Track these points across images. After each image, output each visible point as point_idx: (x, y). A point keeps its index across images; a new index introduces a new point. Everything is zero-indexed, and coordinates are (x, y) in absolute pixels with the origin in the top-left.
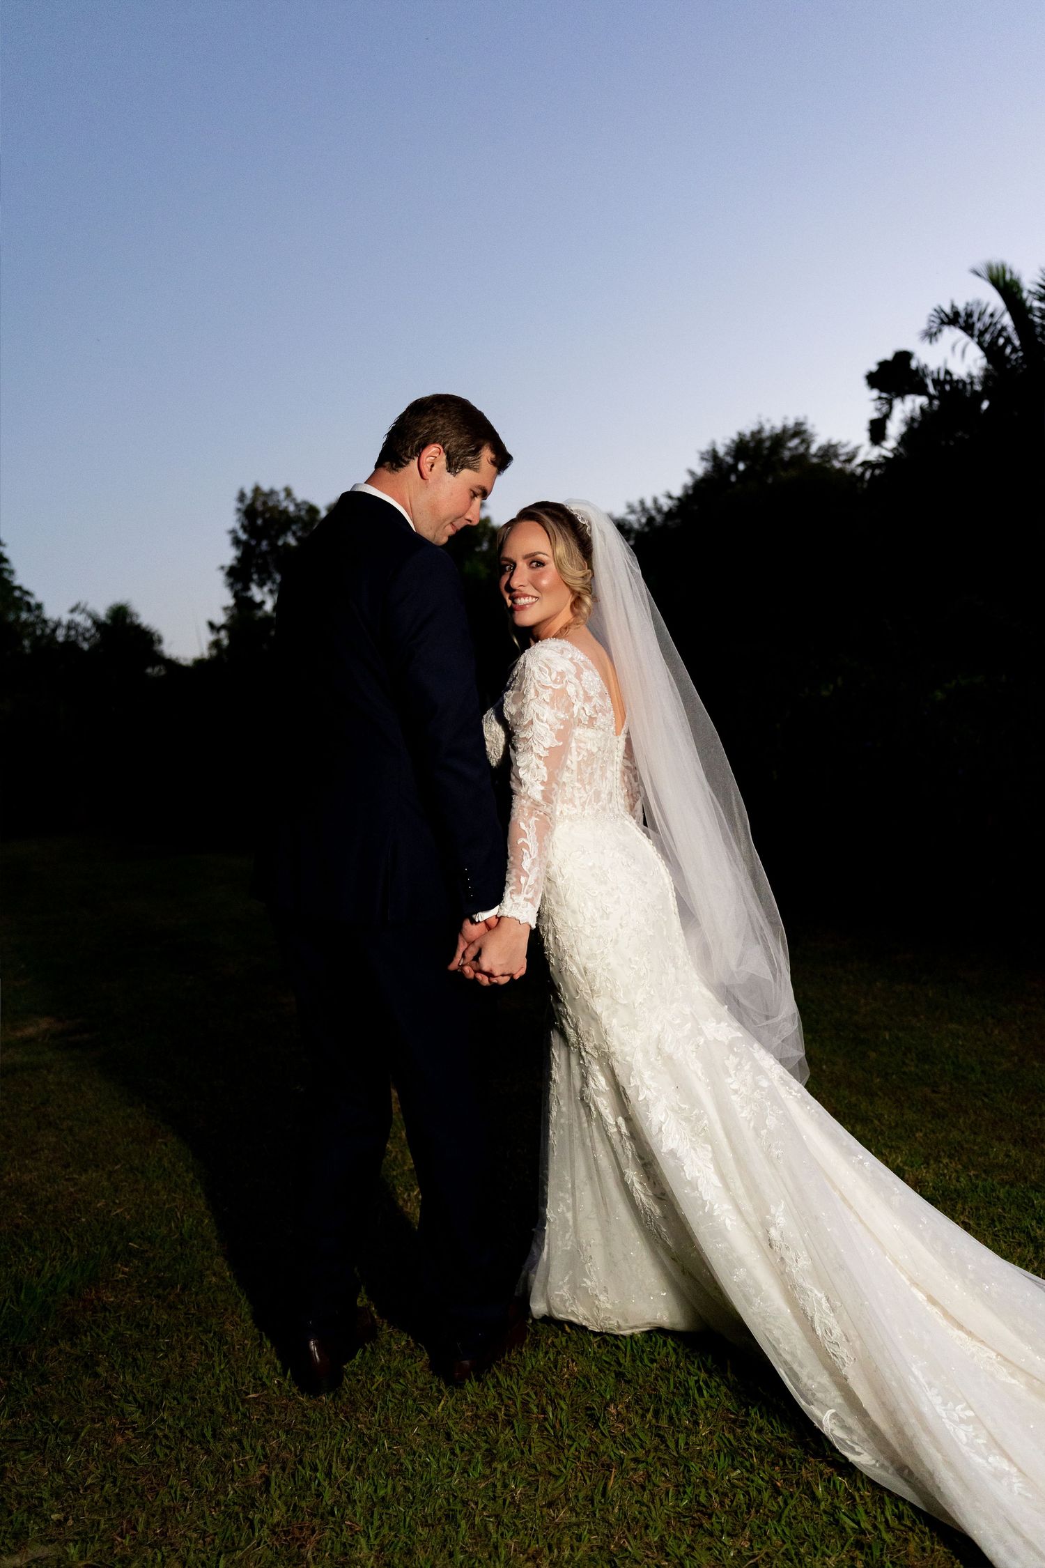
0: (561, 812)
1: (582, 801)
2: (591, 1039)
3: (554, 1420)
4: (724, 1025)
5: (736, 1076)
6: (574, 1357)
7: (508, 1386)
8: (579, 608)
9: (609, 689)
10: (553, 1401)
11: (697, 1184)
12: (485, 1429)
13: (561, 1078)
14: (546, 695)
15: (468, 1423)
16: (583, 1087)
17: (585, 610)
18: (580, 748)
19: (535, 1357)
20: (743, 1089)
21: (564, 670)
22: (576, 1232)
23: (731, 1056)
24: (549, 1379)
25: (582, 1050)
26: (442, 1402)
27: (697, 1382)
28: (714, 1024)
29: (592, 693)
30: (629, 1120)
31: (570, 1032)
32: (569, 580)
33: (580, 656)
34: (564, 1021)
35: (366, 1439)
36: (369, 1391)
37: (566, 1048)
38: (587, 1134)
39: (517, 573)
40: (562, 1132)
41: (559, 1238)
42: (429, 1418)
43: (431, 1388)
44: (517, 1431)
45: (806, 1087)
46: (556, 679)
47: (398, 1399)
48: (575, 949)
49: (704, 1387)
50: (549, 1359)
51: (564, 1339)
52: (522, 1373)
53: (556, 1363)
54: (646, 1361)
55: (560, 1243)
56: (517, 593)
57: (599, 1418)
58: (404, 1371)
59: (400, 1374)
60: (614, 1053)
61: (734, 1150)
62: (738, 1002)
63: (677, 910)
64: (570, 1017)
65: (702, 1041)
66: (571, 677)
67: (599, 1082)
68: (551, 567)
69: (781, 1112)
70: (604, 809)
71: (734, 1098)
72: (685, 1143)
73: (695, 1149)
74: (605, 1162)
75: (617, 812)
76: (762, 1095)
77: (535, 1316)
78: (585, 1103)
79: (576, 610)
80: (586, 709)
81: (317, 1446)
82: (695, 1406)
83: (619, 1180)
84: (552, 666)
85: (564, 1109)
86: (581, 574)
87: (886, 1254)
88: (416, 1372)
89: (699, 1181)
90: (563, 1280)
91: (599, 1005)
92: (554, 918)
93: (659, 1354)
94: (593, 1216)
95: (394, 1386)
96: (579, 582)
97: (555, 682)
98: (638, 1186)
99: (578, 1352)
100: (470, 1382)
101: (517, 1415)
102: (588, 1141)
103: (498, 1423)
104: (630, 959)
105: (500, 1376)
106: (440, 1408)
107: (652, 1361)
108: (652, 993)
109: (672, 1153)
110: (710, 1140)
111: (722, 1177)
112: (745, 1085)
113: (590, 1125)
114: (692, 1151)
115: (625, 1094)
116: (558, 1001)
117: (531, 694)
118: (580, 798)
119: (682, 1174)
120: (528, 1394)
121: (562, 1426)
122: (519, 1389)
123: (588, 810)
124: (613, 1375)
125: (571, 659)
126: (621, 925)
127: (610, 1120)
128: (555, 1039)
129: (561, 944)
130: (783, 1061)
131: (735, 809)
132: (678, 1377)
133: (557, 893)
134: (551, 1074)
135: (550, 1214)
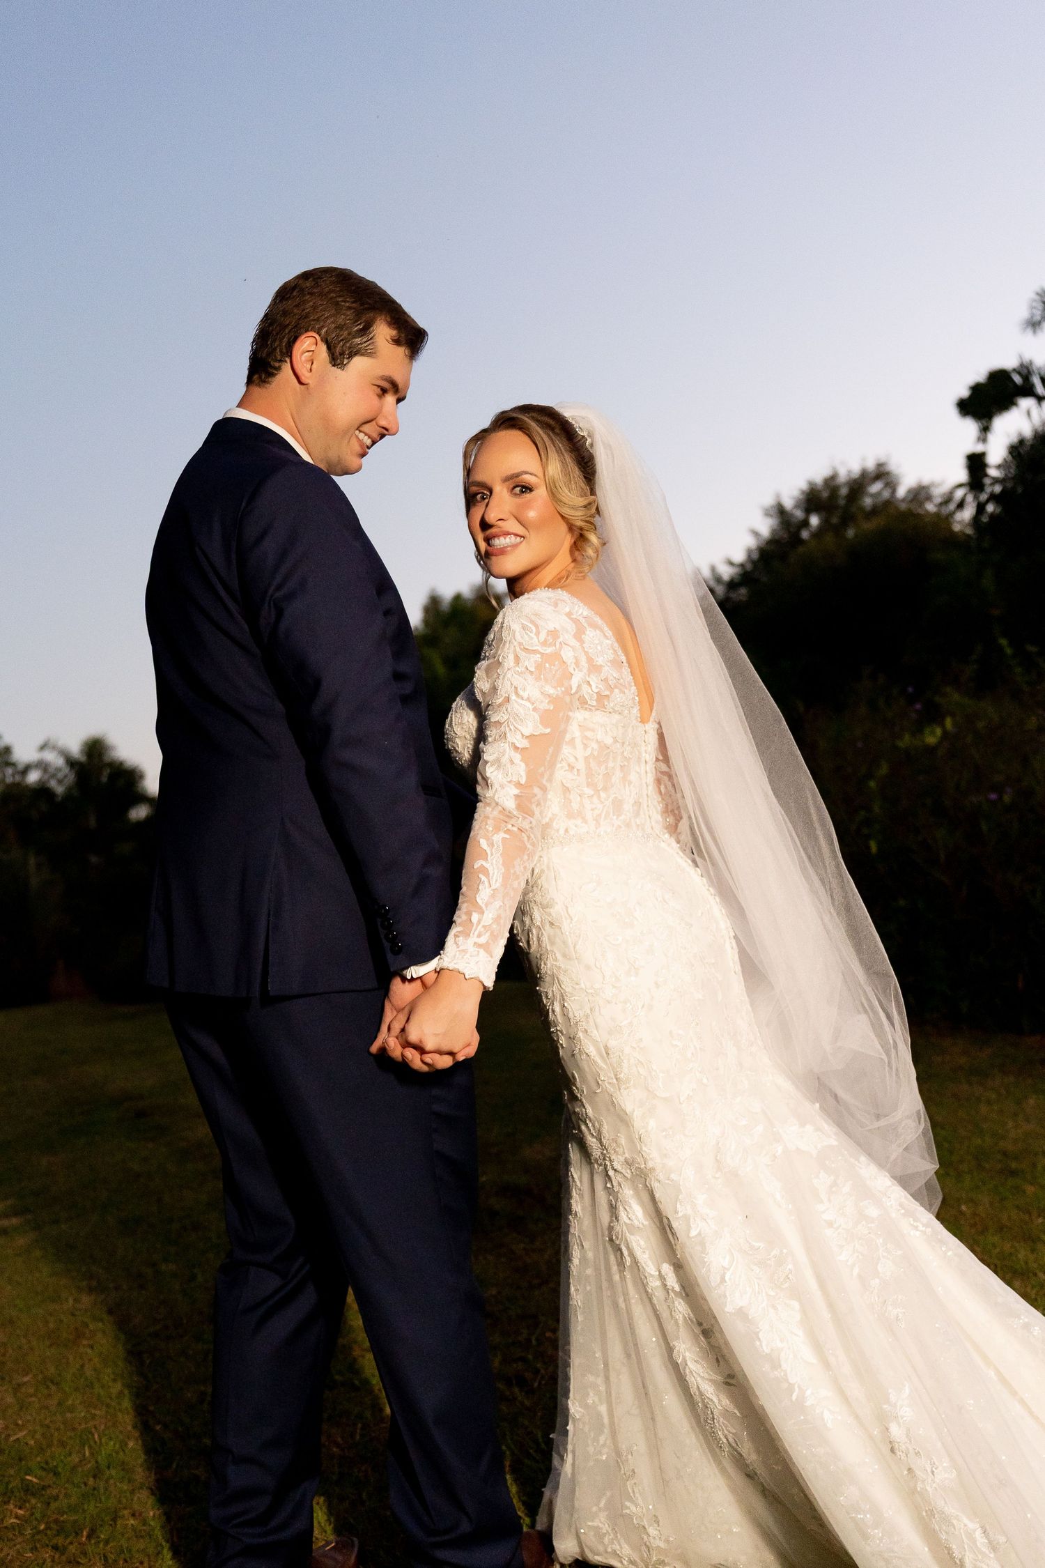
0: (566, 831)
1: (597, 812)
2: (620, 1150)
4: (809, 1128)
5: (829, 1200)
9: (627, 655)
11: (779, 1359)
13: (583, 1209)
14: (530, 662)
16: (611, 1221)
17: (590, 552)
18: (587, 738)
20: (841, 1220)
21: (558, 627)
22: (614, 1434)
23: (822, 1174)
25: (609, 1167)
28: (796, 1129)
29: (600, 661)
31: (591, 1141)
32: (566, 511)
33: (582, 610)
34: (583, 1127)
37: (588, 1167)
38: (620, 1290)
39: (494, 501)
40: (588, 1288)
41: (590, 1442)
45: (938, 1217)
46: (545, 641)
48: (592, 1023)
55: (591, 1449)
56: (493, 531)
60: (653, 1170)
61: (831, 1306)
62: (836, 1097)
63: (738, 968)
64: (590, 1121)
65: (780, 1150)
66: (568, 637)
67: (635, 1212)
68: (541, 493)
69: (899, 1252)
70: (628, 825)
71: (828, 1232)
72: (760, 1299)
73: (774, 1307)
74: (645, 1331)
75: (649, 830)
76: (870, 1228)
77: (562, 1560)
78: (614, 1244)
79: (577, 553)
80: (591, 683)
83: (667, 1358)
84: (540, 622)
85: (590, 1255)
86: (581, 501)
89: (783, 1354)
90: (597, 1505)
91: (629, 1101)
92: (561, 978)
94: (635, 1411)
96: (580, 512)
97: (544, 644)
98: (695, 1367)
102: (621, 1300)
104: (671, 1032)
108: (705, 1081)
109: (742, 1313)
110: (798, 1293)
112: (844, 1214)
113: (623, 1278)
114: (771, 1309)
115: (671, 1227)
116: (574, 1098)
117: (509, 662)
125: (569, 615)
126: (656, 983)
127: (650, 1268)
128: (574, 1154)
129: (571, 1015)
130: (903, 1181)
131: (815, 817)
133: (564, 942)
134: (569, 1205)
135: (575, 1407)
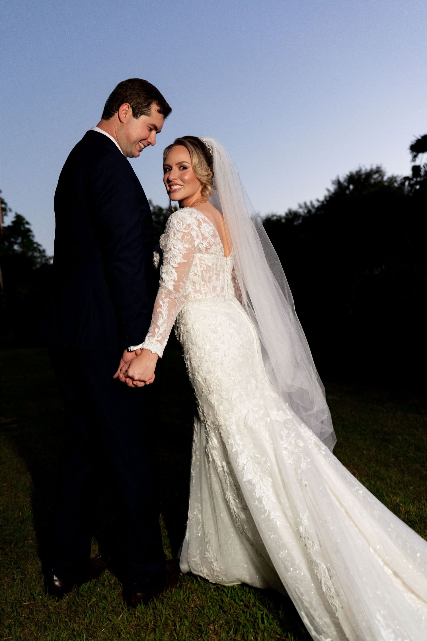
1: (206, 291)
2: (209, 418)
3: (179, 631)
6: (199, 596)
7: (160, 609)
8: (205, 191)
9: (219, 232)
10: (181, 619)
12: (140, 632)
14: (179, 235)
15: (132, 628)
16: (206, 445)
17: (208, 193)
19: (178, 594)
20: (290, 448)
21: (191, 223)
23: (284, 429)
24: (183, 607)
25: (206, 424)
26: (121, 615)
27: (262, 614)
28: (276, 412)
30: (229, 463)
32: (200, 177)
33: (201, 216)
35: (75, 633)
36: (86, 606)
37: (199, 424)
39: (172, 172)
41: (195, 529)
42: (112, 624)
43: (119, 607)
44: (157, 635)
47: (99, 611)
48: (200, 368)
49: (265, 617)
50: (186, 595)
51: (196, 585)
52: (169, 602)
53: (188, 598)
54: (237, 601)
56: (172, 183)
57: (203, 631)
58: (107, 596)
59: (105, 598)
60: (221, 425)
65: (269, 420)
66: (195, 227)
67: (214, 442)
68: (190, 169)
70: (219, 296)
71: (284, 452)
72: (257, 477)
74: (216, 487)
75: (228, 298)
76: (299, 450)
78: (207, 453)
79: (203, 193)
80: (203, 244)
81: (48, 634)
82: (259, 629)
83: (223, 498)
84: (184, 221)
85: (198, 457)
86: (205, 173)
87: (370, 546)
88: (114, 597)
89: (263, 498)
90: (196, 552)
91: (213, 399)
93: (245, 597)
95: (100, 604)
96: (205, 178)
97: (185, 229)
98: (232, 501)
99: (202, 593)
100: (140, 605)
101: (160, 626)
103: (148, 629)
104: (229, 374)
105: (157, 603)
106: (120, 618)
107: (242, 601)
108: (242, 393)
110: (271, 475)
111: (278, 496)
112: (291, 445)
113: (209, 466)
114: (261, 481)
115: (226, 448)
117: (172, 235)
118: (204, 290)
119: (254, 494)
120: (169, 615)
121: (182, 634)
122: (166, 611)
123: (209, 296)
124: (218, 607)
125: (196, 218)
126: (224, 355)
127: (219, 463)
129: (193, 366)
132: (253, 611)
133: (191, 338)
135: (190, 515)
